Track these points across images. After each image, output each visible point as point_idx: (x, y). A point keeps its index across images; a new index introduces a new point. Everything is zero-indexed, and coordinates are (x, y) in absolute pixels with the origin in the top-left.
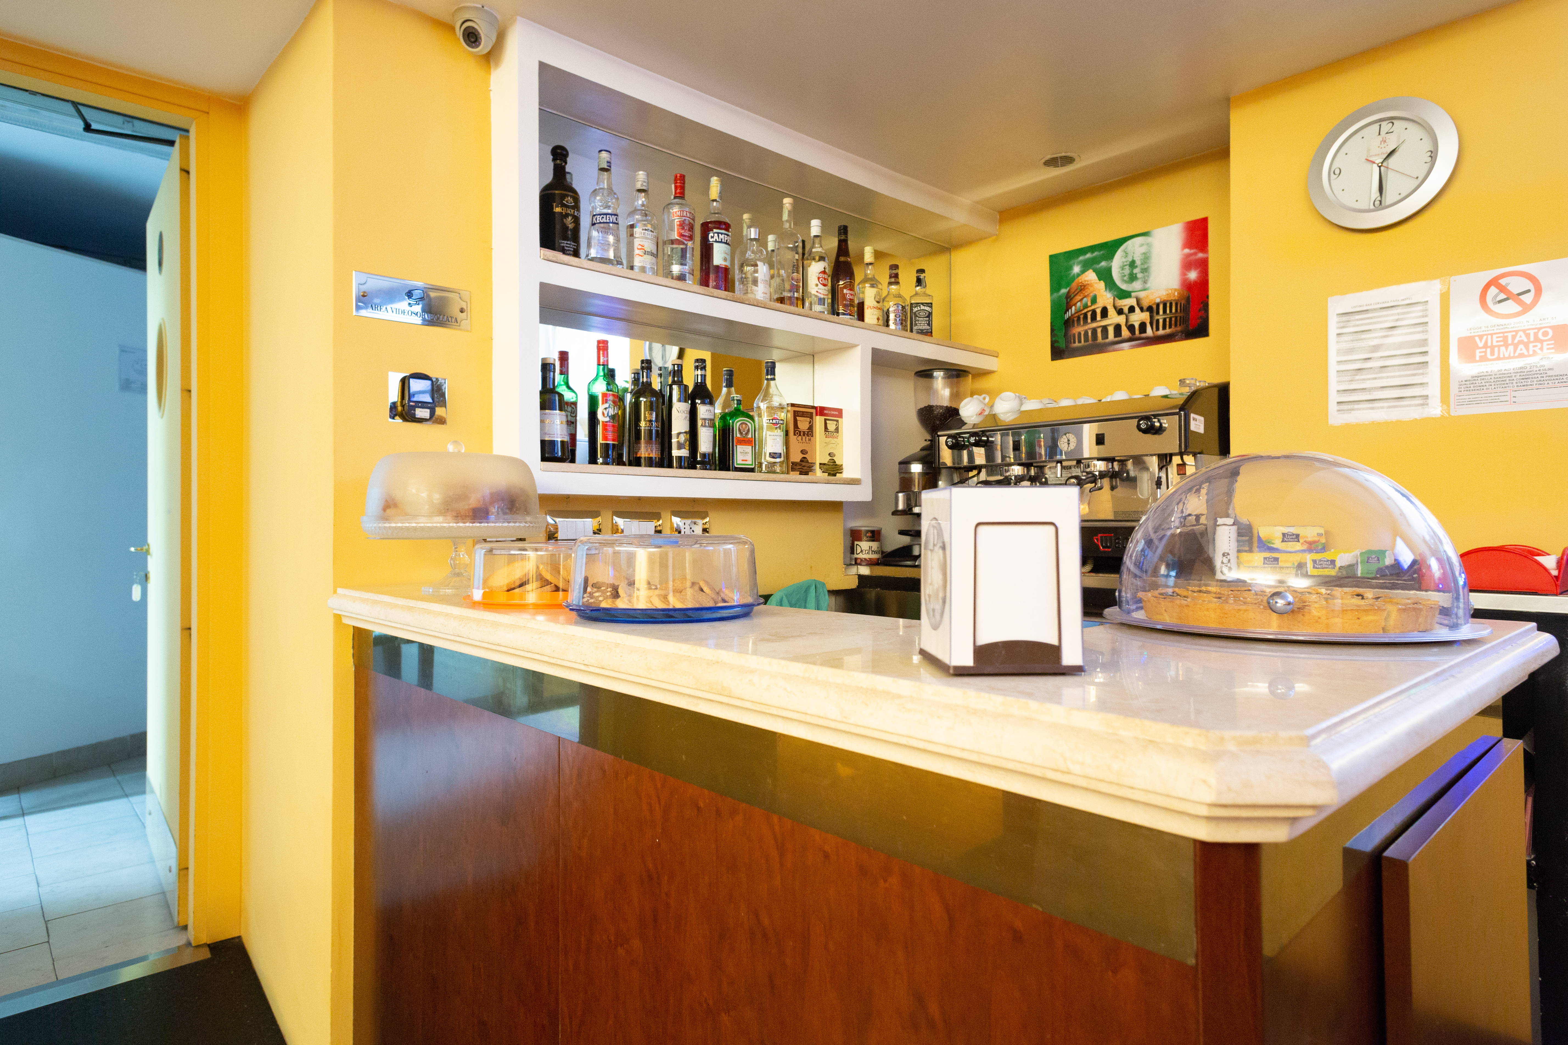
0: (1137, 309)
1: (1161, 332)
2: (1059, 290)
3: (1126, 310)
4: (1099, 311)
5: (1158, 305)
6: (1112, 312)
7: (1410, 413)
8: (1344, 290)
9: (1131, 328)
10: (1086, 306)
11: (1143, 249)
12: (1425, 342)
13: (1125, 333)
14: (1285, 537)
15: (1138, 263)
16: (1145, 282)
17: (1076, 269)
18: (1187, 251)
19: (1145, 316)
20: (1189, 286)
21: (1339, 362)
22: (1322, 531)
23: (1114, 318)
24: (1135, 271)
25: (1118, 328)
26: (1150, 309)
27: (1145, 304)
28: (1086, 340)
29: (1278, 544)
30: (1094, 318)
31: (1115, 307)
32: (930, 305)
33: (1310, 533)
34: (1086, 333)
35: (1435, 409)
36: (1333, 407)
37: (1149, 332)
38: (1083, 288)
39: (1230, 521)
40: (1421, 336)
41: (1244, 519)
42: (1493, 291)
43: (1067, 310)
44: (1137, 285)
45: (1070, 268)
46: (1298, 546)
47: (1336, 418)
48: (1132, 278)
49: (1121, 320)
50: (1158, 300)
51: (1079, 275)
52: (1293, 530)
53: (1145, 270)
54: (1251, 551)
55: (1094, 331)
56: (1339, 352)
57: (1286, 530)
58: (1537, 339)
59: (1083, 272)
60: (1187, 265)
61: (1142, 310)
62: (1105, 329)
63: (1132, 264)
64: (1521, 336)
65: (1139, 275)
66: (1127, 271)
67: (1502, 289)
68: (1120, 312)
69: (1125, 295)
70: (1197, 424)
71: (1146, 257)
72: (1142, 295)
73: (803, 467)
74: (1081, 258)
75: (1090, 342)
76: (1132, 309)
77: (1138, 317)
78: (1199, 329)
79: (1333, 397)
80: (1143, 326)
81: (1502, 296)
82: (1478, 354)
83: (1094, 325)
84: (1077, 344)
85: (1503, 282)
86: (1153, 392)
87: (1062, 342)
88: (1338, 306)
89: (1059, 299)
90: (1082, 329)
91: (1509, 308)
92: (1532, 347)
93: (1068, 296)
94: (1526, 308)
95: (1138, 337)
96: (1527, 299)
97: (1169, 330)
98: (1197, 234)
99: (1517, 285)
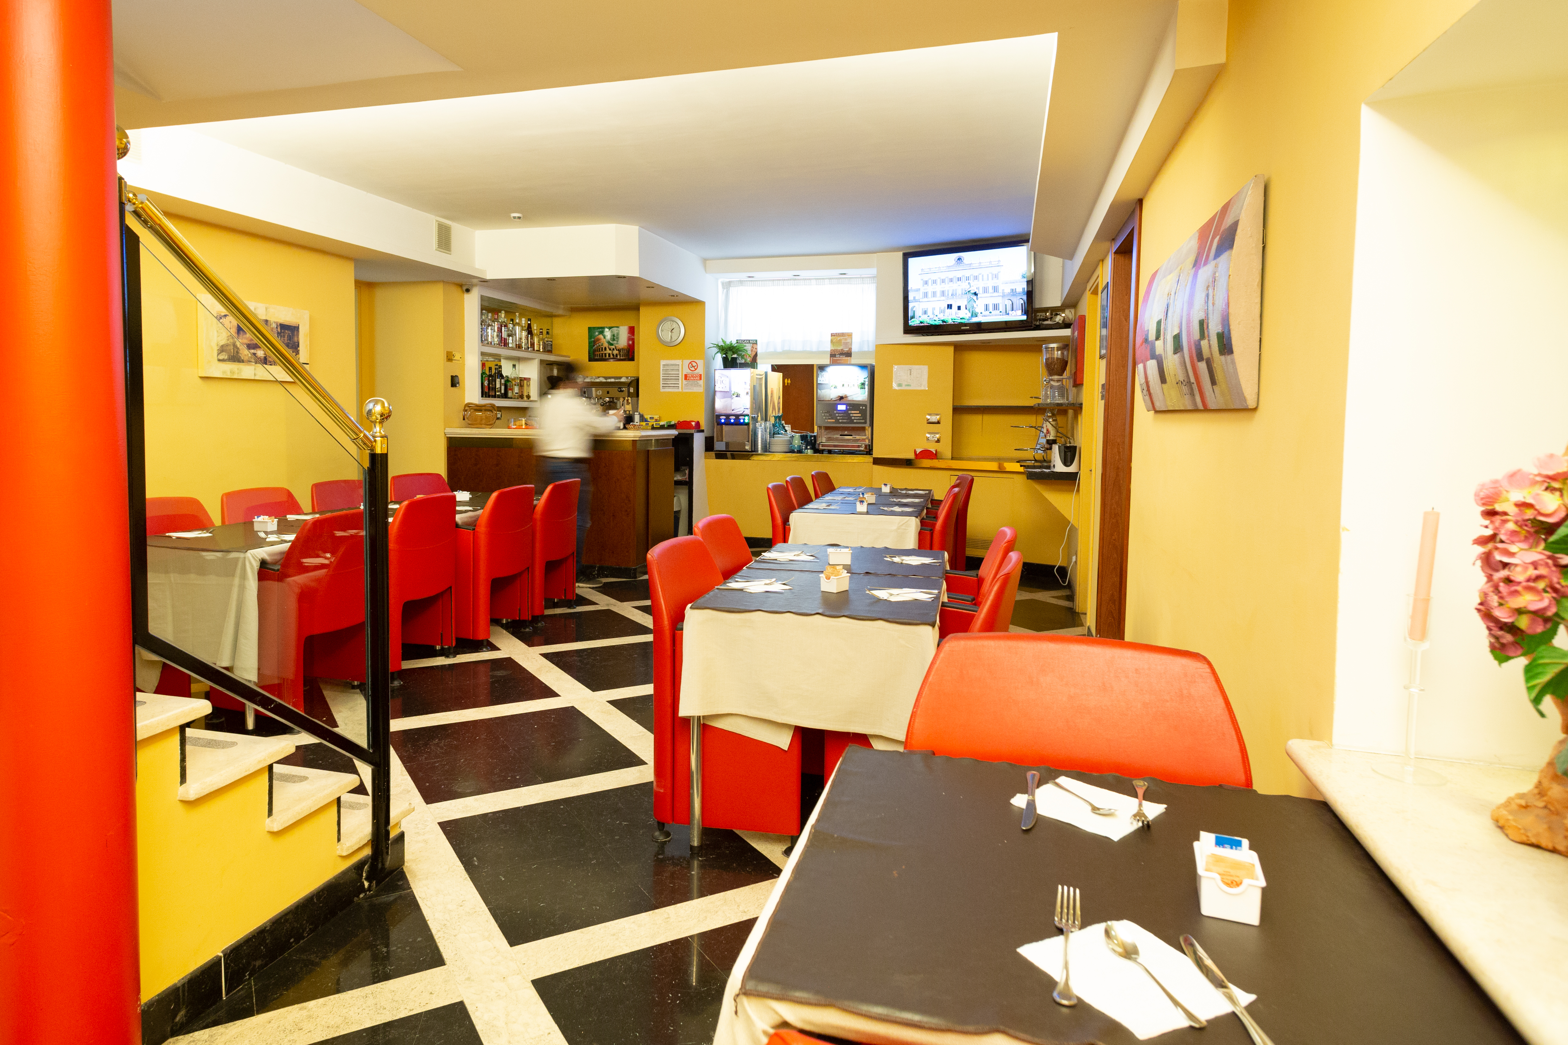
0: (615, 350)
1: (622, 358)
2: (591, 339)
3: (612, 349)
4: (604, 348)
5: (621, 350)
6: (608, 349)
7: (675, 390)
8: (664, 358)
9: (613, 355)
10: (600, 346)
11: (617, 332)
12: (678, 374)
13: (612, 356)
15: (615, 335)
16: (617, 342)
17: (597, 333)
18: (629, 335)
19: (617, 352)
20: (629, 345)
21: (662, 376)
23: (608, 351)
24: (614, 338)
25: (609, 354)
26: (619, 350)
27: (617, 349)
28: (600, 357)
29: (649, 420)
30: (602, 350)
32: (551, 342)
33: (656, 417)
34: (600, 355)
35: (680, 390)
36: (661, 387)
37: (618, 357)
38: (599, 340)
39: (638, 413)
40: (678, 373)
41: (641, 413)
42: (690, 365)
43: (594, 346)
44: (615, 342)
45: (595, 333)
46: (653, 420)
47: (662, 390)
48: (614, 340)
49: (610, 352)
50: (621, 348)
51: (597, 335)
53: (618, 338)
54: (643, 422)
55: (602, 354)
56: (662, 374)
57: (651, 416)
59: (599, 335)
60: (629, 339)
61: (616, 350)
62: (605, 354)
63: (614, 335)
64: (694, 376)
65: (616, 339)
66: (612, 338)
67: (692, 365)
68: (610, 350)
69: (612, 345)
70: (632, 390)
71: (618, 334)
72: (617, 345)
73: (521, 397)
74: (598, 330)
76: (613, 349)
77: (615, 352)
78: (632, 359)
79: (661, 385)
80: (617, 355)
82: (688, 378)
83: (602, 352)
84: (597, 357)
85: (692, 363)
86: (620, 378)
87: (592, 357)
88: (663, 362)
89: (591, 342)
90: (598, 353)
91: (693, 369)
92: (697, 378)
93: (594, 341)
94: (696, 369)
95: (615, 358)
96: (696, 367)
97: (624, 358)
98: (632, 330)
99: (694, 364)
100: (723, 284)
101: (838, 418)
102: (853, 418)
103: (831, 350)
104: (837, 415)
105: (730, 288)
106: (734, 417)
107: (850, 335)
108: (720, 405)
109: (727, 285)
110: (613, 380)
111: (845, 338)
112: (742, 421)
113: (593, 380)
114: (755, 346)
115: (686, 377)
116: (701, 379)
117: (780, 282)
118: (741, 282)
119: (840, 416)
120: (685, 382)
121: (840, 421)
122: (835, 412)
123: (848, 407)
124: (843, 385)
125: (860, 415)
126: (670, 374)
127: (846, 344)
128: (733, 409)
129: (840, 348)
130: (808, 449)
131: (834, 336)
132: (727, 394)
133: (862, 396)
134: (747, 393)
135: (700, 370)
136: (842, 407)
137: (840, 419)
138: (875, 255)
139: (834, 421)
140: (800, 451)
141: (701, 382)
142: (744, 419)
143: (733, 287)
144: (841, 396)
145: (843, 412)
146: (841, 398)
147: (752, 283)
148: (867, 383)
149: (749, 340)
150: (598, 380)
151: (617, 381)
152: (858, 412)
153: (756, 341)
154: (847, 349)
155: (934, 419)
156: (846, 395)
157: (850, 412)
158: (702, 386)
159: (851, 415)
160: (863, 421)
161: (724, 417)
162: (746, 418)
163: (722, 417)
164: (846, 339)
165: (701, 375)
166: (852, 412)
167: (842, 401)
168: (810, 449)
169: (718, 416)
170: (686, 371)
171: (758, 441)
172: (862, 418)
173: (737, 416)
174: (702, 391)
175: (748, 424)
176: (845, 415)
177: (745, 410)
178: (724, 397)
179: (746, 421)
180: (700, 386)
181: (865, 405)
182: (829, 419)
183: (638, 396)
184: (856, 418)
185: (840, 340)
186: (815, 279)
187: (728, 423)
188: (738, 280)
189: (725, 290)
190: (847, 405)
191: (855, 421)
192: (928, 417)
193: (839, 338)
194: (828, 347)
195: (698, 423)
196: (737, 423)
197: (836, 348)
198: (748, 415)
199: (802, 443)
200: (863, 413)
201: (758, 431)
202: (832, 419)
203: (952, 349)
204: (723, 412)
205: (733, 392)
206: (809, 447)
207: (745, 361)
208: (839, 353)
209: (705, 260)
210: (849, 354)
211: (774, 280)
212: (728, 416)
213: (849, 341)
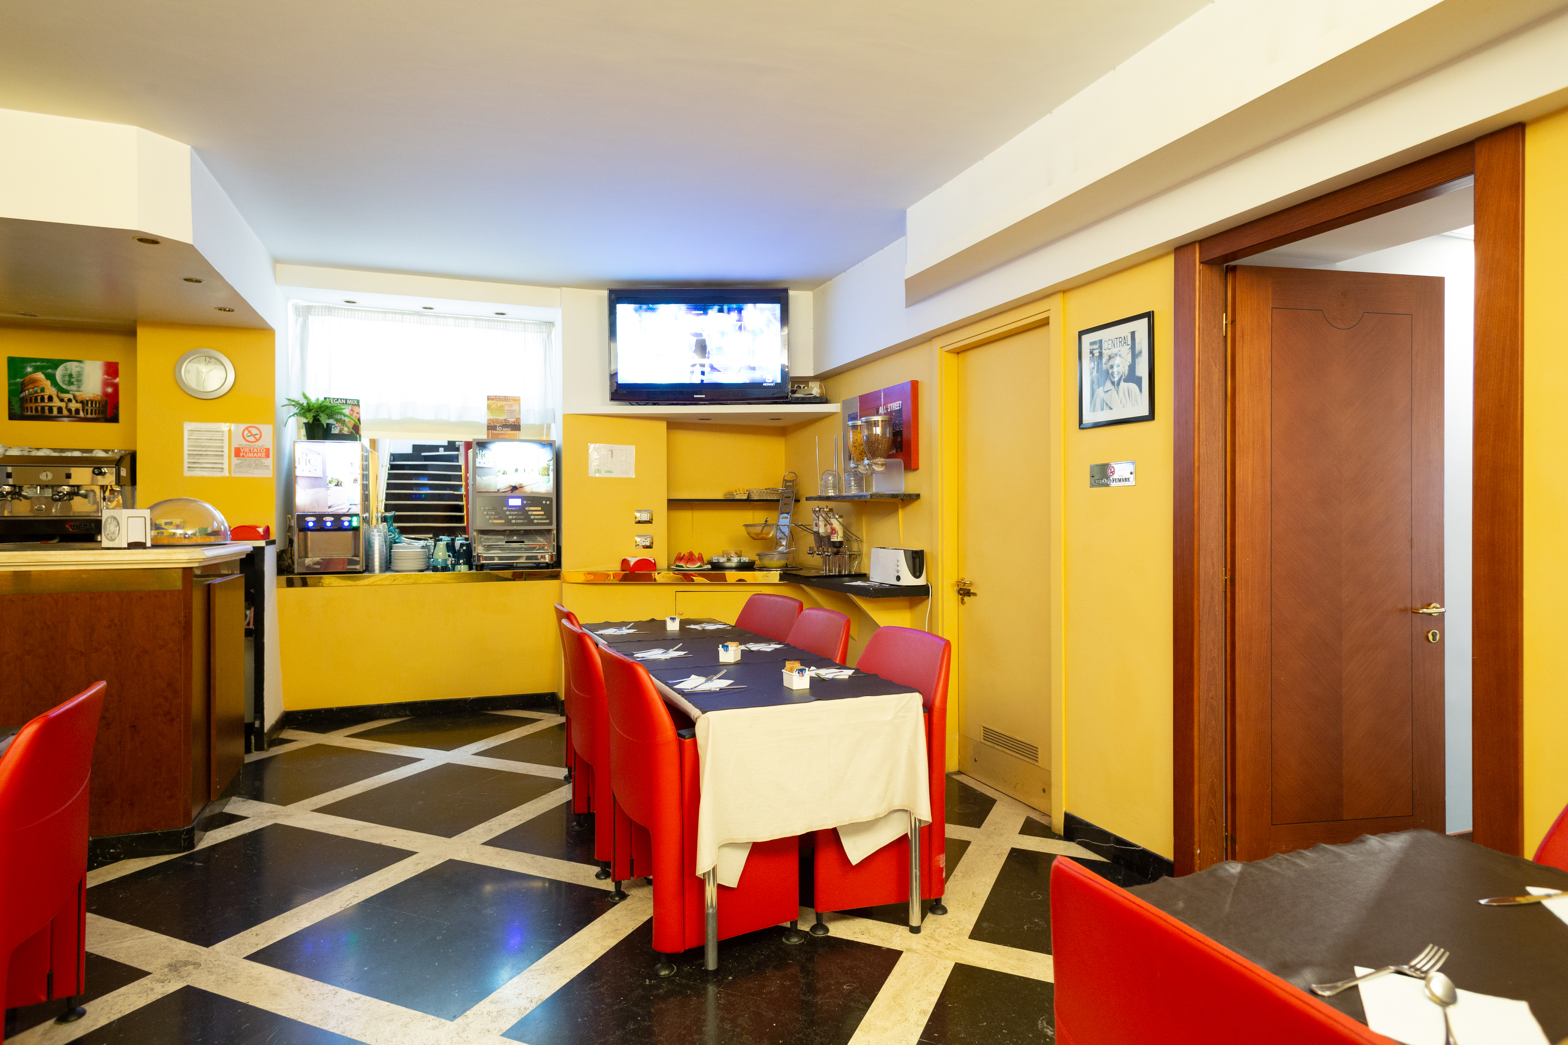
0: (74, 401)
1: (89, 416)
2: (15, 378)
3: (66, 400)
4: (46, 397)
5: (87, 401)
6: (55, 399)
7: (217, 474)
8: (191, 420)
9: (69, 410)
10: (36, 392)
11: (78, 369)
12: (222, 447)
13: (65, 412)
14: (166, 524)
15: (74, 375)
16: (79, 387)
17: (29, 370)
18: (106, 377)
19: (79, 406)
20: (106, 394)
21: (188, 450)
22: (182, 520)
23: (57, 403)
24: (72, 380)
25: (60, 410)
26: (82, 402)
27: (79, 399)
28: (37, 412)
29: (163, 526)
30: (42, 400)
31: (58, 397)
34: (36, 408)
35: (226, 473)
36: (186, 469)
37: (82, 414)
38: (34, 381)
40: (221, 445)
42: (246, 432)
43: (22, 392)
44: (73, 388)
45: (25, 368)
47: (187, 473)
48: (70, 383)
49: (63, 405)
50: (88, 399)
51: (31, 373)
52: (169, 521)
53: (79, 381)
55: (43, 408)
56: (189, 446)
58: (260, 452)
59: (34, 372)
60: (106, 384)
61: (77, 402)
62: (51, 408)
63: (70, 376)
64: (255, 450)
65: (75, 383)
66: (66, 379)
67: (250, 432)
68: (62, 400)
69: (65, 391)
70: (124, 472)
71: (80, 374)
72: (77, 394)
74: (33, 364)
75: (40, 413)
76: (70, 400)
77: (74, 406)
78: (114, 419)
79: (186, 465)
80: (77, 411)
81: (249, 434)
82: (241, 454)
83: (43, 404)
84: (29, 413)
85: (250, 429)
86: (91, 451)
87: (17, 410)
88: (188, 426)
89: (16, 384)
90: (33, 405)
91: (252, 439)
92: (259, 455)
93: (23, 384)
94: (257, 440)
95: (74, 416)
96: (258, 437)
97: (94, 416)
98: (112, 370)
99: (254, 431)
100: (297, 308)
101: (510, 517)
102: (532, 517)
103: (489, 420)
104: (508, 513)
105: (310, 316)
106: (332, 519)
107: (517, 400)
108: (304, 499)
109: (305, 312)
110: (77, 454)
111: (509, 403)
112: (346, 524)
113: (26, 454)
114: (356, 409)
115: (238, 453)
116: (268, 456)
117: (397, 316)
118: (330, 309)
119: (512, 515)
120: (235, 460)
121: (513, 521)
122: (505, 508)
123: (525, 502)
124: (517, 470)
125: (542, 513)
126: (204, 447)
127: (512, 412)
128: (329, 504)
129: (502, 417)
130: (460, 564)
131: (493, 399)
132: (317, 481)
133: (543, 485)
134: (355, 480)
135: (267, 441)
136: (515, 502)
137: (513, 519)
138: (558, 290)
139: (503, 521)
140: (445, 569)
141: (269, 462)
142: (350, 522)
143: (315, 315)
144: (514, 485)
145: (518, 508)
146: (514, 488)
147: (349, 312)
148: (551, 467)
149: (346, 400)
150: (40, 453)
151: (85, 455)
152: (540, 508)
153: (358, 401)
154: (513, 420)
155: (645, 517)
156: (521, 484)
157: (527, 508)
158: (271, 467)
159: (530, 513)
160: (548, 521)
161: (314, 519)
162: (355, 519)
163: (308, 519)
164: (511, 405)
165: (268, 450)
166: (531, 508)
167: (516, 493)
168: (464, 564)
169: (302, 518)
170: (238, 442)
171: (373, 555)
172: (545, 517)
173: (337, 517)
174: (271, 476)
175: (356, 529)
176: (521, 513)
177: (351, 507)
178: (314, 486)
179: (355, 523)
180: (267, 467)
181: (550, 499)
182: (495, 519)
183: (133, 482)
184: (536, 517)
185: (502, 406)
186: (454, 318)
187: (320, 527)
188: (324, 305)
189: (301, 319)
190: (523, 498)
191: (535, 521)
192: (638, 515)
193: (500, 404)
194: (482, 416)
195: (267, 530)
196: (338, 526)
197: (496, 417)
198: (357, 515)
199: (449, 556)
200: (547, 510)
201: (374, 539)
202: (500, 518)
203: (664, 425)
204: (310, 510)
205: (329, 479)
206: (461, 561)
207: (341, 431)
208: (501, 424)
209: (276, 261)
210: (516, 427)
211: (386, 312)
212: (320, 517)
213: (515, 407)
